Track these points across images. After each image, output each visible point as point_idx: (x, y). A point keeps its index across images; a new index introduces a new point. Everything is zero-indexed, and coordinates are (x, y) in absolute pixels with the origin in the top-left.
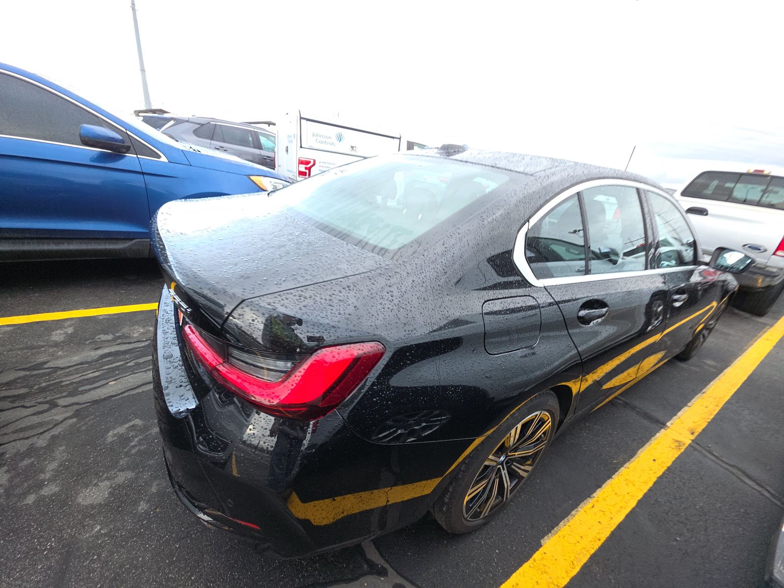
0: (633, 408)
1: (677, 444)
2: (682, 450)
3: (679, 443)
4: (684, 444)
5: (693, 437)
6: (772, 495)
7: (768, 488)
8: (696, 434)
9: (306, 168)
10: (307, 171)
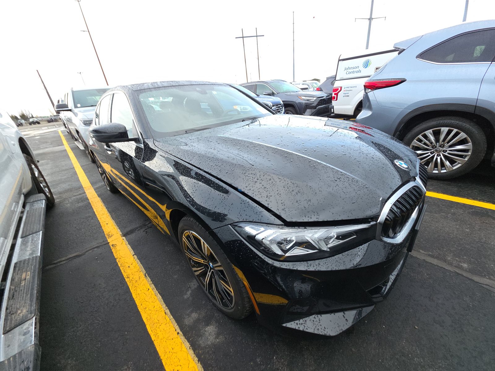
0: (141, 227)
1: (110, 235)
2: (106, 236)
3: (110, 236)
4: (109, 238)
5: (111, 244)
6: (61, 261)
7: (64, 262)
8: (112, 247)
9: (335, 94)
10: (336, 96)
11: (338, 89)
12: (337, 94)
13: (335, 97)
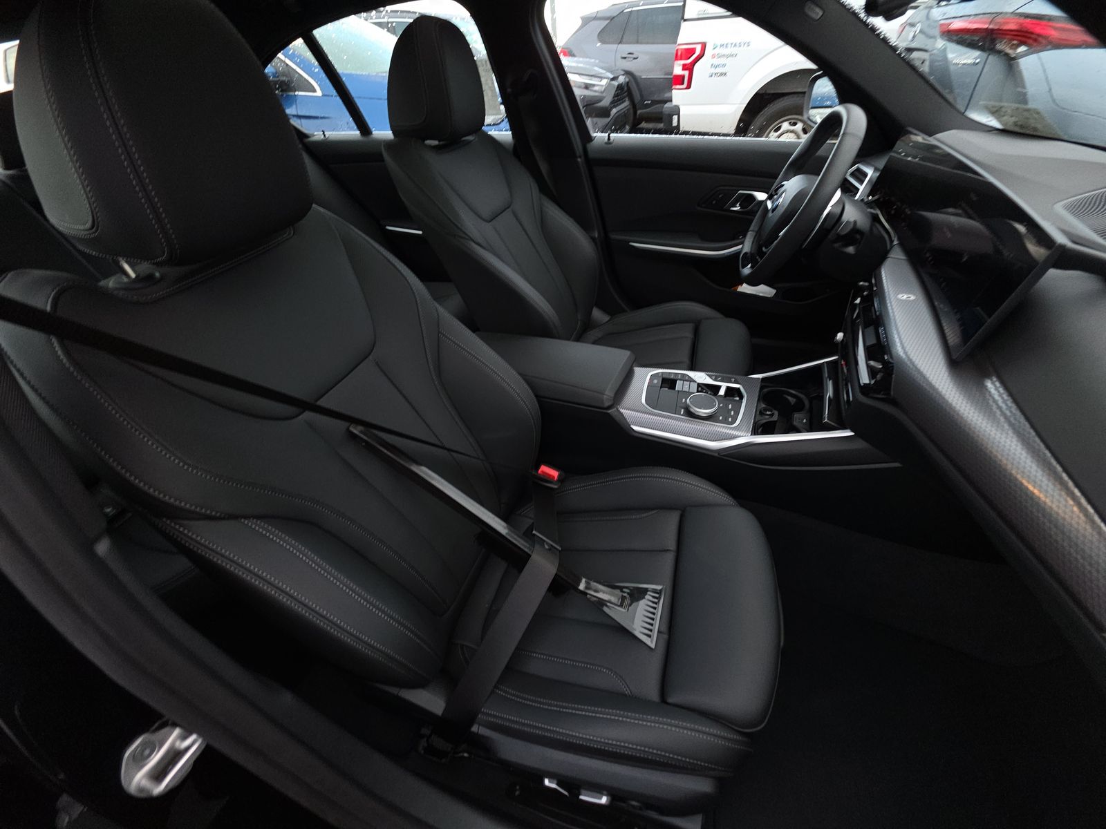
9: (685, 67)
10: (686, 73)
11: (692, 51)
12: (690, 68)
13: (683, 77)
